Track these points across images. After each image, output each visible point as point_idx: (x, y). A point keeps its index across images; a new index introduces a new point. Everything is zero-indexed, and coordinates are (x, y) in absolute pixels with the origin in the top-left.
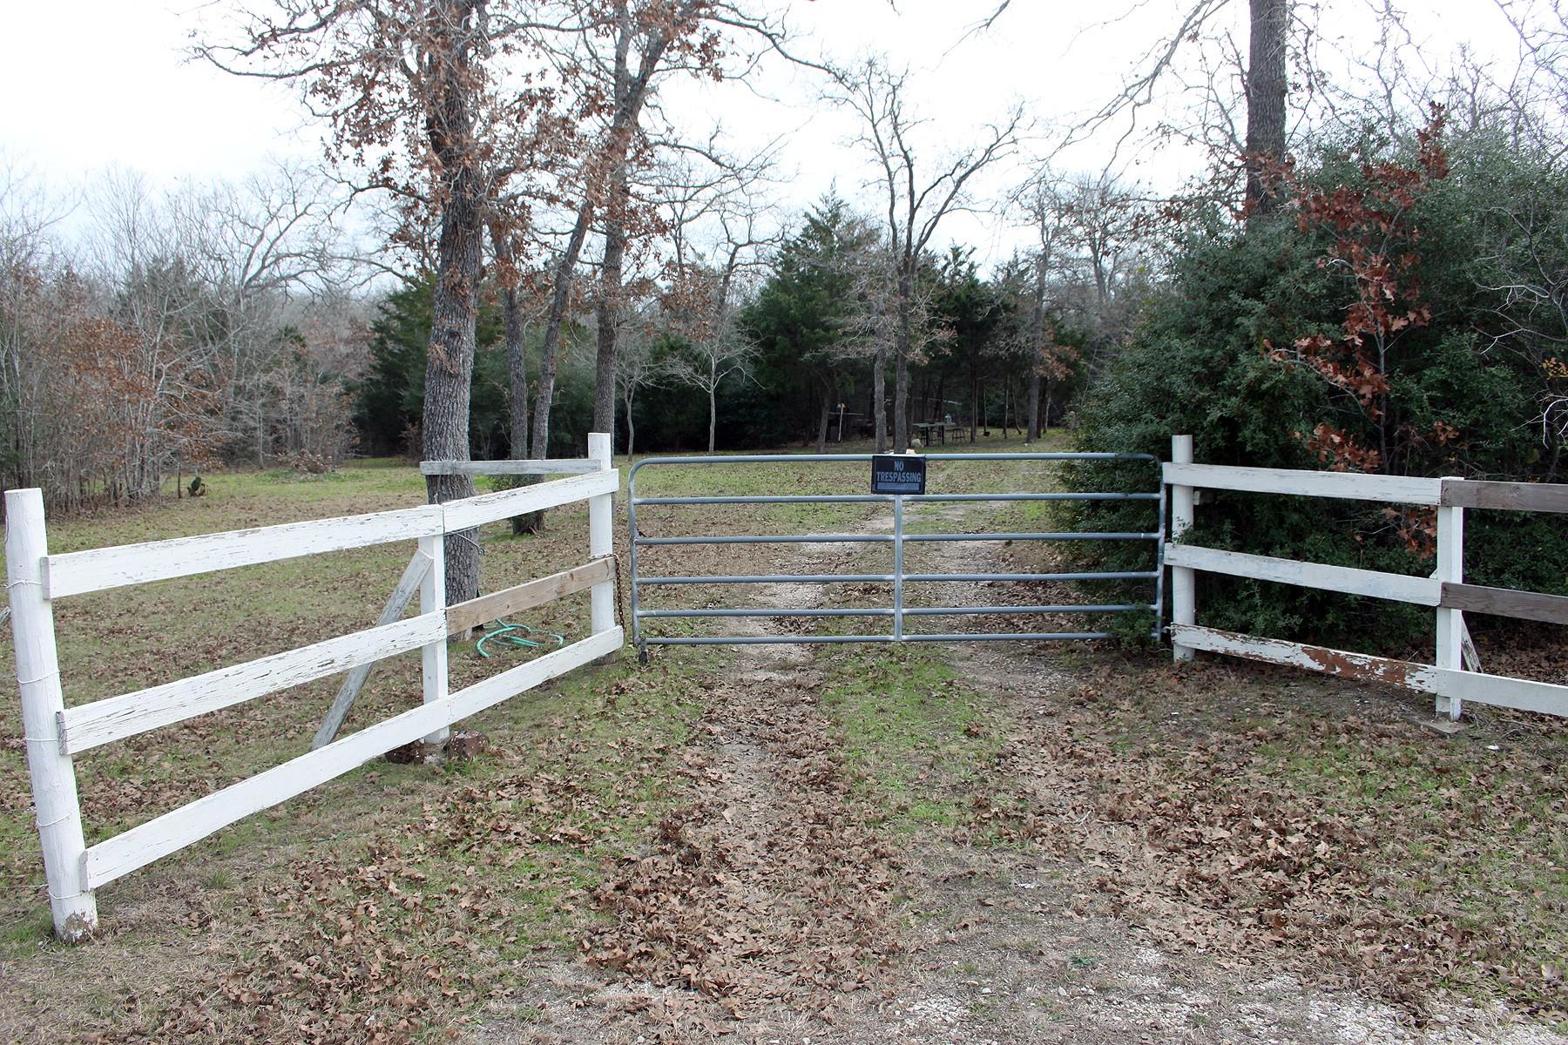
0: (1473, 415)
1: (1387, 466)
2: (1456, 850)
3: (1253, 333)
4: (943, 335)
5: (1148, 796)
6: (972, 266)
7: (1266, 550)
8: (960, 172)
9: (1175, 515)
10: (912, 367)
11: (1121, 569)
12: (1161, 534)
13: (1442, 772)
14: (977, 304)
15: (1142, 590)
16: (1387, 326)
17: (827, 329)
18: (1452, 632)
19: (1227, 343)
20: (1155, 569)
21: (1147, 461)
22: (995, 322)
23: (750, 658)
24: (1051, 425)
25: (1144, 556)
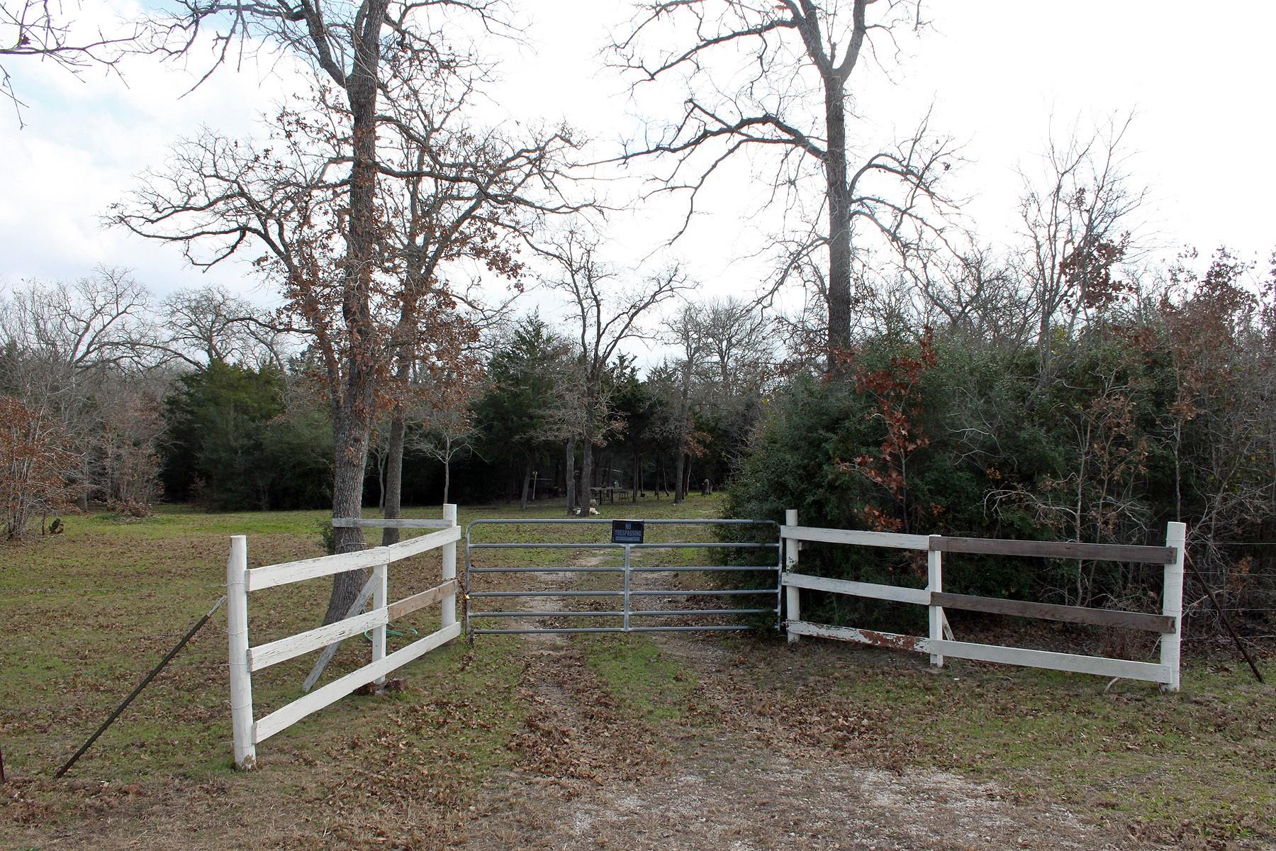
0: (951, 499)
1: (907, 527)
2: (929, 720)
3: (831, 453)
4: (618, 425)
5: (778, 706)
6: (633, 370)
7: (839, 576)
8: (633, 311)
9: (788, 556)
10: (595, 448)
11: (757, 589)
12: (780, 567)
13: (928, 689)
14: (639, 400)
15: (770, 600)
16: (905, 449)
17: (531, 418)
18: (938, 619)
19: (817, 457)
20: (777, 588)
21: (771, 524)
22: (652, 413)
23: (533, 643)
24: (692, 489)
25: (770, 581)
